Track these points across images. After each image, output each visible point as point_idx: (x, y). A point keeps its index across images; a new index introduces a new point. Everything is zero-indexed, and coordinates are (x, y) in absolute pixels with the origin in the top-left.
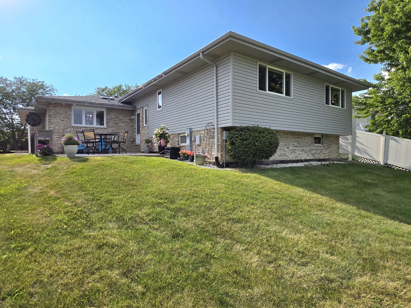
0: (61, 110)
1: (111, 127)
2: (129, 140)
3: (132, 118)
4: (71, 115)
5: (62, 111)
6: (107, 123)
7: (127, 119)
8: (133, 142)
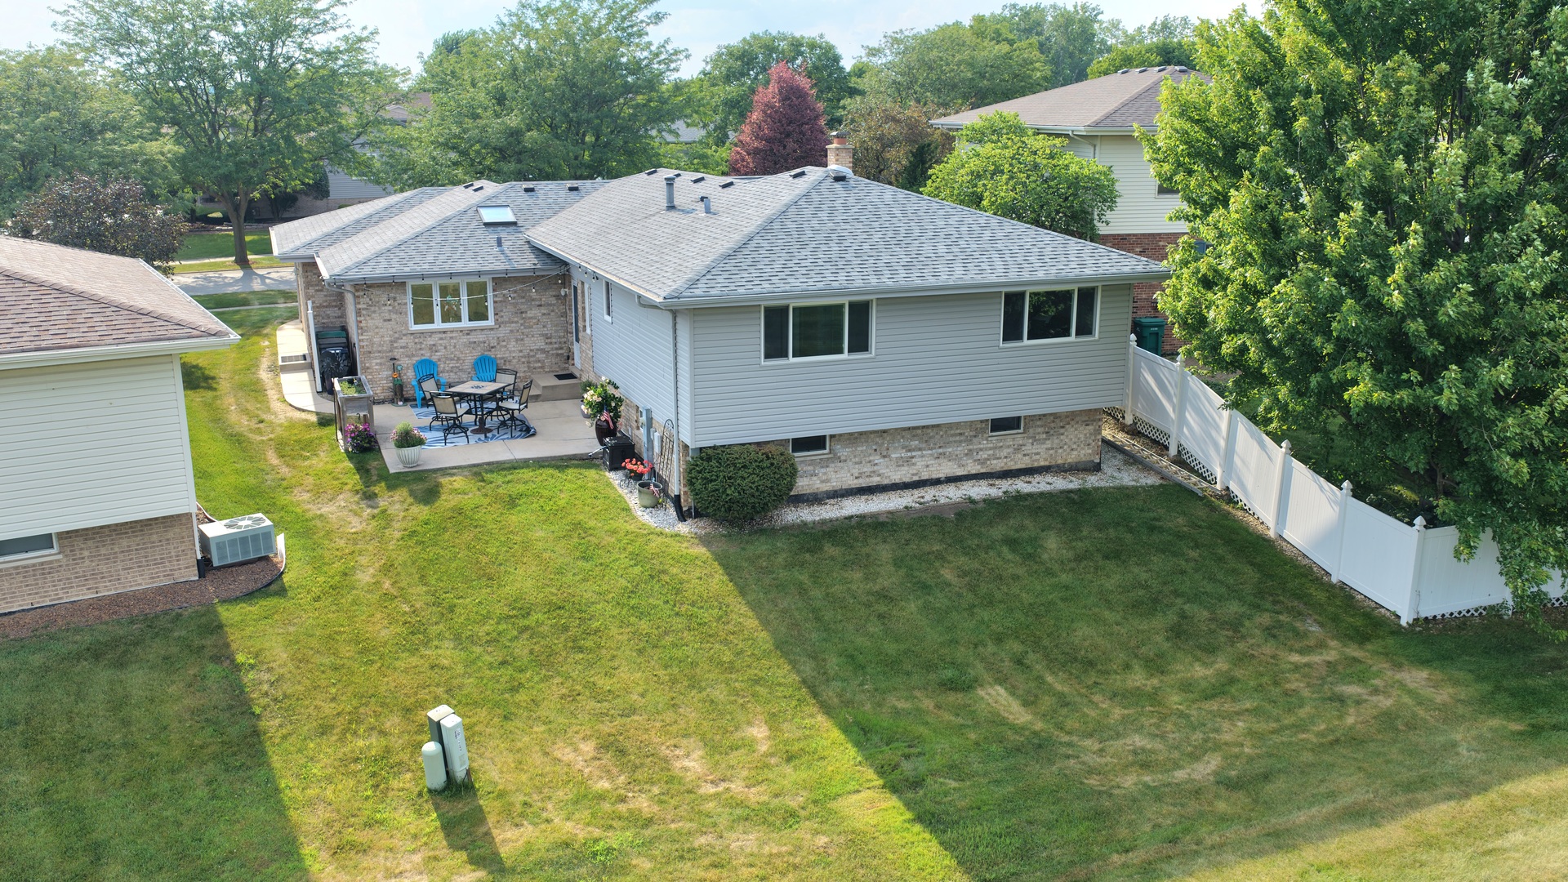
0: (382, 296)
1: (506, 323)
2: (558, 355)
3: (563, 293)
4: (406, 304)
5: (384, 298)
6: (496, 314)
7: (548, 297)
8: (568, 357)
